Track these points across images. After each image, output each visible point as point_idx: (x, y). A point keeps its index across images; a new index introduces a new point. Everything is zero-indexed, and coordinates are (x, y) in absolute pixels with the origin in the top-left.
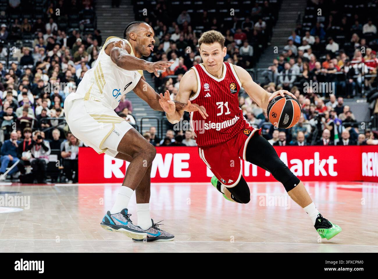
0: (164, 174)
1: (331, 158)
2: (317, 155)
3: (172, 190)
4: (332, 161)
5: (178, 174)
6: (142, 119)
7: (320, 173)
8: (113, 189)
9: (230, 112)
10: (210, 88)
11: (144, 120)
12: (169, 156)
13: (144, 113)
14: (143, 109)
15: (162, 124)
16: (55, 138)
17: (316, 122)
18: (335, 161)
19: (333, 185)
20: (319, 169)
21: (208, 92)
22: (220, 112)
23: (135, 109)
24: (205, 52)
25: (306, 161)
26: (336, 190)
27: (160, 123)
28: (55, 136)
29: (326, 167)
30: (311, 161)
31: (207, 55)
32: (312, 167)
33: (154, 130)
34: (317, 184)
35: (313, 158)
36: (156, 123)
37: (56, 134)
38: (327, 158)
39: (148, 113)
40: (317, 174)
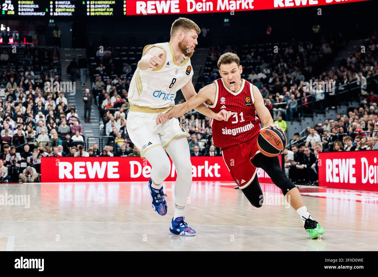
0: (101, 176)
1: (216, 164)
2: (206, 163)
3: (106, 187)
4: (217, 167)
5: (110, 176)
6: (88, 138)
7: (209, 175)
8: (65, 187)
9: (244, 120)
10: (225, 102)
11: (89, 139)
12: (104, 164)
13: (91, 134)
14: (91, 131)
15: (102, 142)
16: (26, 151)
17: (207, 140)
18: (219, 167)
19: (218, 184)
20: (208, 172)
21: (224, 104)
22: (235, 120)
23: (86, 131)
24: (225, 71)
25: (199, 167)
26: (220, 187)
27: (101, 141)
28: (26, 150)
29: (213, 171)
30: (203, 167)
31: (226, 74)
32: (203, 171)
33: (97, 146)
34: (207, 183)
35: (204, 164)
36: (99, 141)
37: (27, 148)
38: (213, 165)
39: (94, 134)
40: (206, 176)
